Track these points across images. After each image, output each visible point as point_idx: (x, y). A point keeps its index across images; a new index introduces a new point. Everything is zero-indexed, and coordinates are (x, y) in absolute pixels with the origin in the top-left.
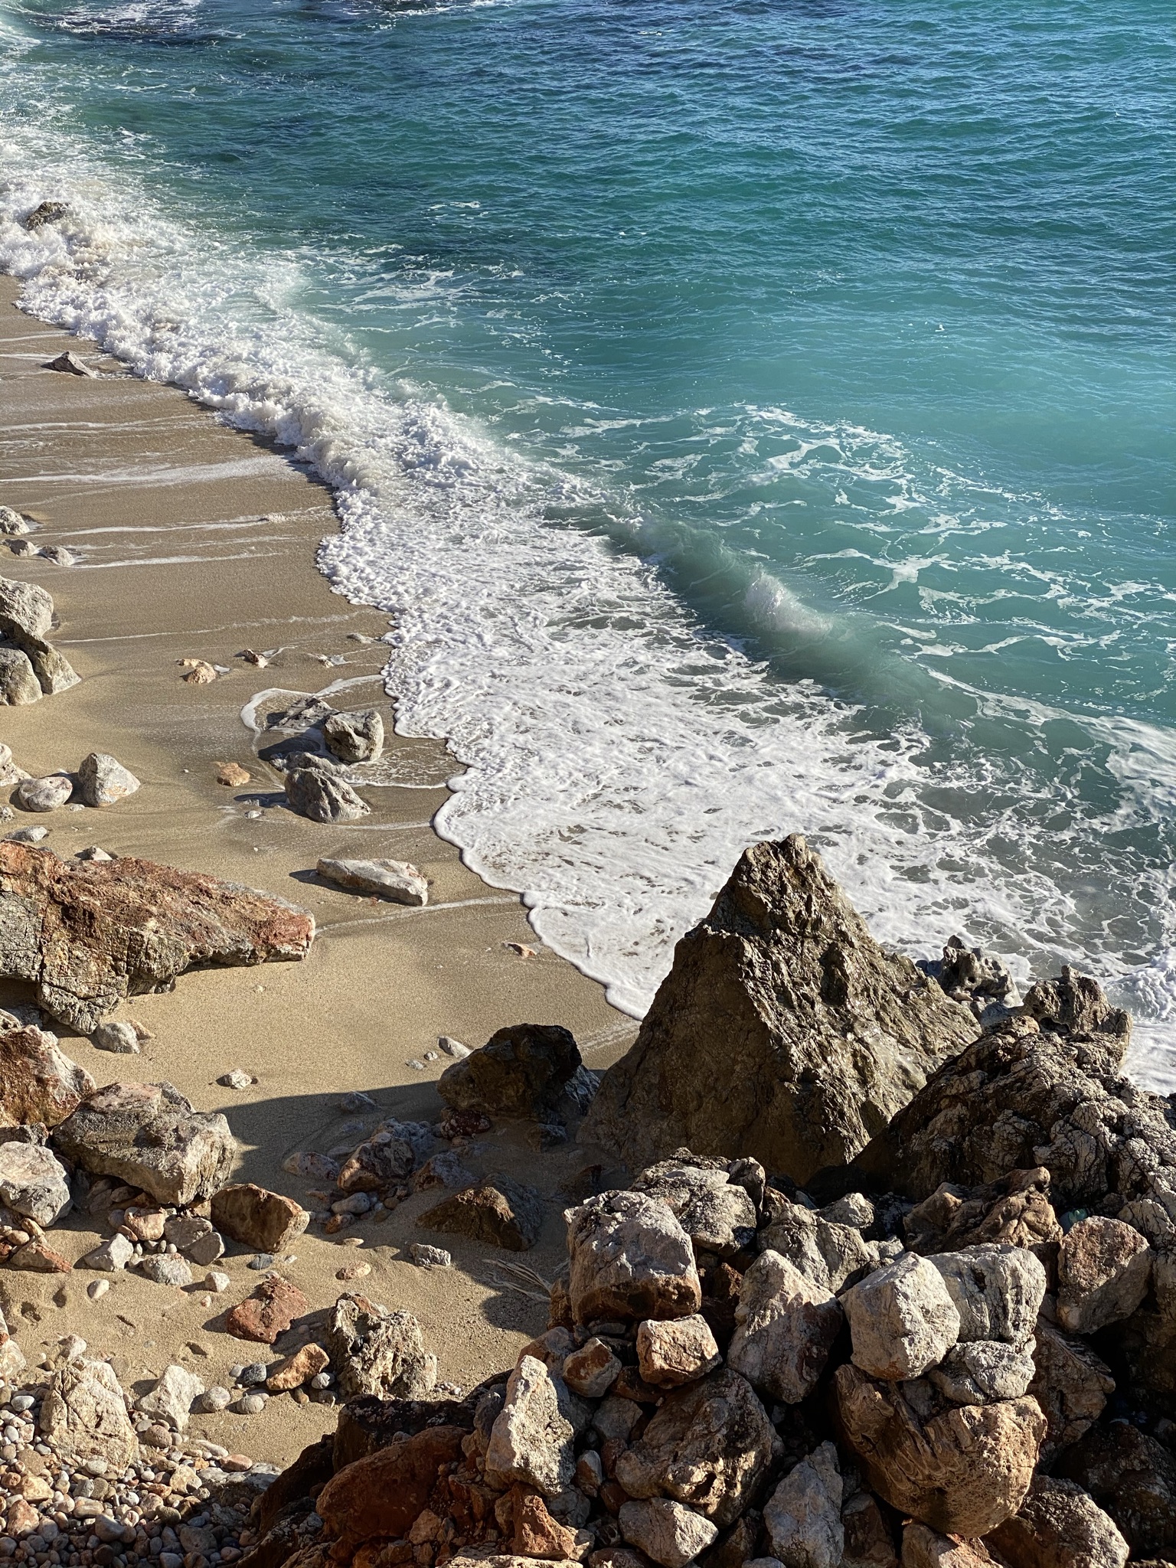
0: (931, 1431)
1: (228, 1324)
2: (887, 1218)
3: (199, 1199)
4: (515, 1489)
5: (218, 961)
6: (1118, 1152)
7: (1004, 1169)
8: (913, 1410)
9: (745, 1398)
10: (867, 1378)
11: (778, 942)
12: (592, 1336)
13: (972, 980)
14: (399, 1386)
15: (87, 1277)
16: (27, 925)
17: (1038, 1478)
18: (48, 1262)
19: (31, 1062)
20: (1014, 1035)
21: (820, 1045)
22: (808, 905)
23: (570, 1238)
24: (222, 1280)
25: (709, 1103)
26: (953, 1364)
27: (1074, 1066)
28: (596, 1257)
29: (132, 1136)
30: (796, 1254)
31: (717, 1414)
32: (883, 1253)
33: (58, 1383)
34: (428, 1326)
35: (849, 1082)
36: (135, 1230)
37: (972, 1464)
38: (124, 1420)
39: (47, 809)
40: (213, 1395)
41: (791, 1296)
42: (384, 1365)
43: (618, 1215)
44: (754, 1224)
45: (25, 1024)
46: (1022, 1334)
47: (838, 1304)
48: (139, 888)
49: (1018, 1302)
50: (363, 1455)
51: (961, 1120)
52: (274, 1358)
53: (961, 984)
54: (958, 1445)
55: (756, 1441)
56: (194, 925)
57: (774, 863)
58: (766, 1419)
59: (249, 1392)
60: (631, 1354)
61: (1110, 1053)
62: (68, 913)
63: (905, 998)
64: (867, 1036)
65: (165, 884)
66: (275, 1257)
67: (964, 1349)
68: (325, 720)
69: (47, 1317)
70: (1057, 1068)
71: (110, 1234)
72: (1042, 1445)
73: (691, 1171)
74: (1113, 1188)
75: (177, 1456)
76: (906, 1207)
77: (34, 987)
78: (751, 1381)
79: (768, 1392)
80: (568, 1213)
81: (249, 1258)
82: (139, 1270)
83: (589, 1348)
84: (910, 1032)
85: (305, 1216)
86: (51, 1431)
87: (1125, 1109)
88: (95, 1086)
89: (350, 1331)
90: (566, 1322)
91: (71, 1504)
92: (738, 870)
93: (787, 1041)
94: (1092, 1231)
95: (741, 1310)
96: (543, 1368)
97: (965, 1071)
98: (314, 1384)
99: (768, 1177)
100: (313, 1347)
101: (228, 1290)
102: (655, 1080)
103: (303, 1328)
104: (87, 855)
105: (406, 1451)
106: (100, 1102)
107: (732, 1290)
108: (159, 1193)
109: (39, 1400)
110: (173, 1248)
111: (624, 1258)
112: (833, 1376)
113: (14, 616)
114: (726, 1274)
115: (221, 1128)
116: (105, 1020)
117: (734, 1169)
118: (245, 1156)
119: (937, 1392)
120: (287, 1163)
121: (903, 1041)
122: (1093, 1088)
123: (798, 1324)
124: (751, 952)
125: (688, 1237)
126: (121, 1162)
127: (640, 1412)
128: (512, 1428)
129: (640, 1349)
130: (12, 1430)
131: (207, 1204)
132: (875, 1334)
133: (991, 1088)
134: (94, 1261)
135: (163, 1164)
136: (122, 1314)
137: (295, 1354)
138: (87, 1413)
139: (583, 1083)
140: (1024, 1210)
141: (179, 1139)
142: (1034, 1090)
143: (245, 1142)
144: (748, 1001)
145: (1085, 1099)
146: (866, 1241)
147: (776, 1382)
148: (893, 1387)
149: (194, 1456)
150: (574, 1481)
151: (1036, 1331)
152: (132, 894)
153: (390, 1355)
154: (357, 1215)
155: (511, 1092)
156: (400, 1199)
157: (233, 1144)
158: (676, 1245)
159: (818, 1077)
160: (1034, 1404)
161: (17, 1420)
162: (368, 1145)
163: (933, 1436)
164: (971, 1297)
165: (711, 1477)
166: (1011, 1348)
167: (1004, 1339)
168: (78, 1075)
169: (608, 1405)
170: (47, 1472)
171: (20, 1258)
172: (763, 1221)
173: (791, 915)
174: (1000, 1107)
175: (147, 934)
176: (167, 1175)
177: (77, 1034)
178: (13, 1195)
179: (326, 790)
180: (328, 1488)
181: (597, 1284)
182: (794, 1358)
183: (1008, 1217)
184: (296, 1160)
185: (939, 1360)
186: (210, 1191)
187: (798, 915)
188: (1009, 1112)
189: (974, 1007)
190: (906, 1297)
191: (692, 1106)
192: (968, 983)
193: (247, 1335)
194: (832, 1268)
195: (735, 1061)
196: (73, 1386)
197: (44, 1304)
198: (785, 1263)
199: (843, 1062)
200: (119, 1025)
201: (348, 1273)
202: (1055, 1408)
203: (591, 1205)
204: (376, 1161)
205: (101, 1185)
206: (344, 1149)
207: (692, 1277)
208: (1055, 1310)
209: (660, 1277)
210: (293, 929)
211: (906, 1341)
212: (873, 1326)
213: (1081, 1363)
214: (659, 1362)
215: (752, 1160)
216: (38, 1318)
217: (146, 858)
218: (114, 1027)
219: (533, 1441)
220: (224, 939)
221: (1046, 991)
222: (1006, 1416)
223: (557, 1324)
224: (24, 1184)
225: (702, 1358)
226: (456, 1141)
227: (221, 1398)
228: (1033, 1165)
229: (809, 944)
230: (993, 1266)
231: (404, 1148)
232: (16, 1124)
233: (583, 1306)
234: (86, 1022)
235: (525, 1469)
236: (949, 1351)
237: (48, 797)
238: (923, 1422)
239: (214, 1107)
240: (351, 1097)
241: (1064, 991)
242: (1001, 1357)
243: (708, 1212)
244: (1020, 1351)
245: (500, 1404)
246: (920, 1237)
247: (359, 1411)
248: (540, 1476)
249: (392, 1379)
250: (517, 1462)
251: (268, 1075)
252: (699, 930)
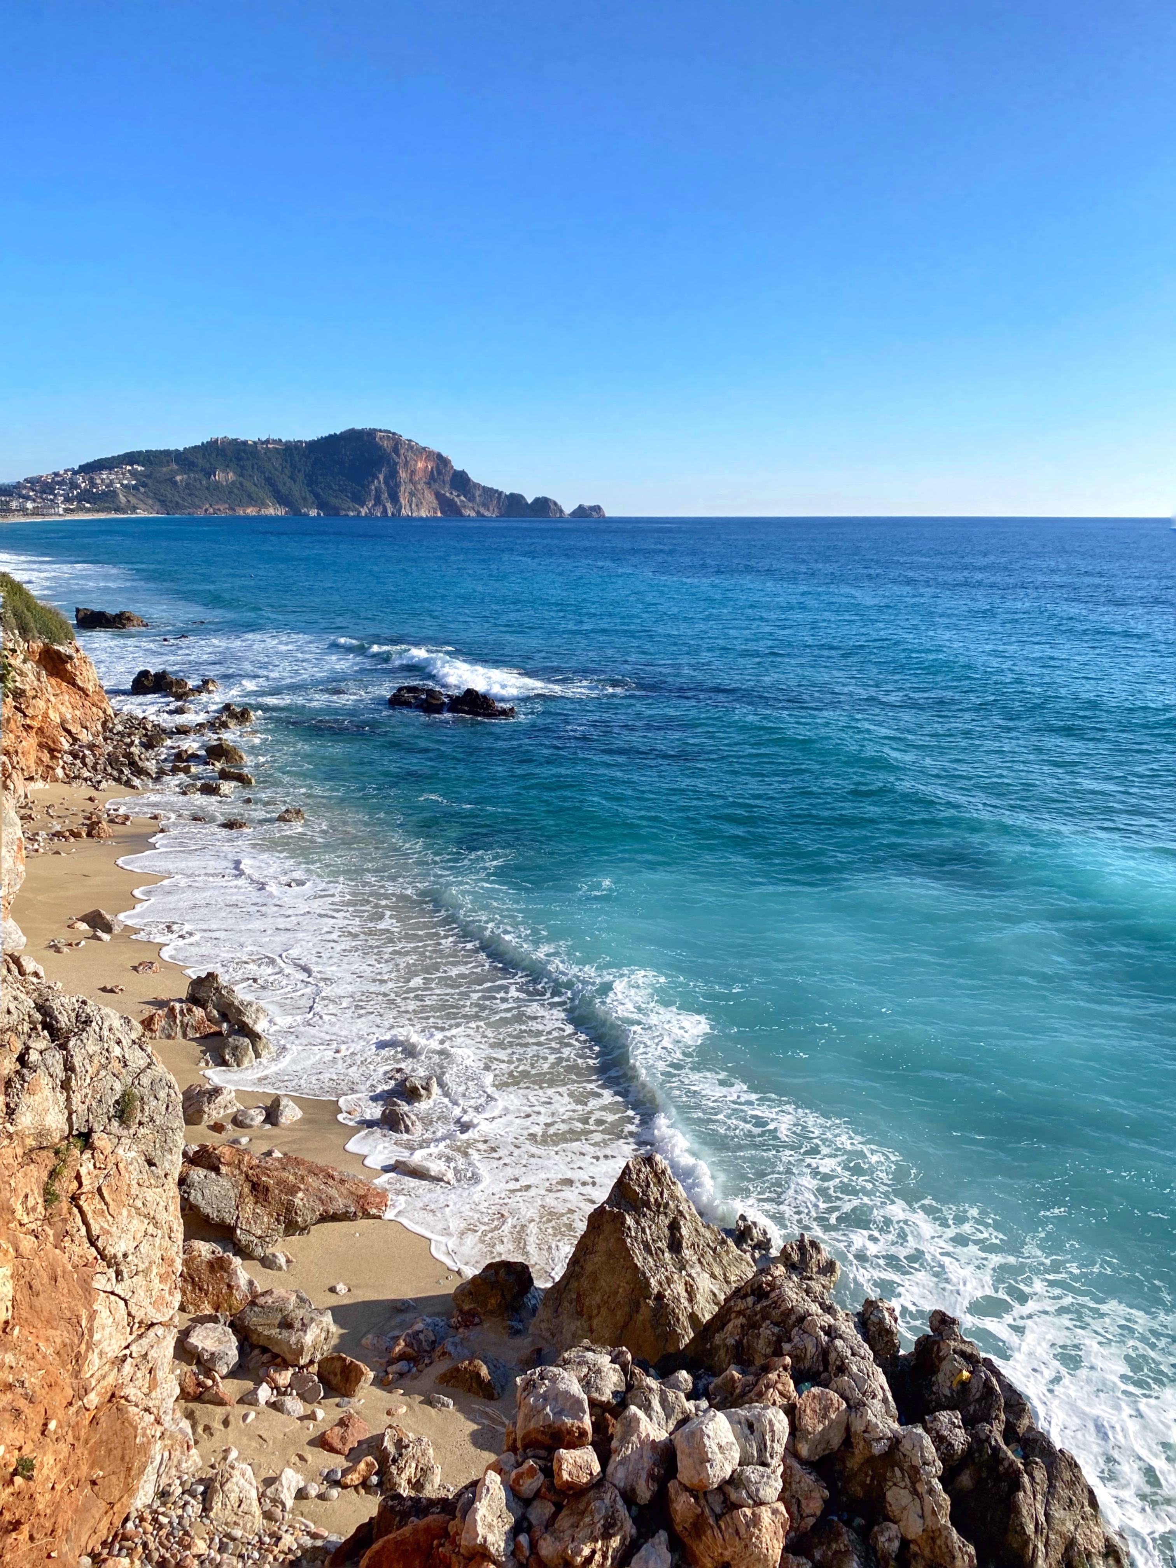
0: (722, 1524)
1: (322, 1442)
2: (700, 1386)
3: (312, 1362)
4: (478, 1558)
5: (335, 1218)
6: (828, 1347)
7: (766, 1356)
8: (712, 1510)
9: (615, 1500)
10: (686, 1489)
11: (645, 1215)
12: (528, 1458)
13: (752, 1240)
14: (418, 1486)
15: (242, 1409)
16: (232, 1194)
17: (785, 1555)
18: (222, 1399)
19: (225, 1275)
20: (772, 1276)
21: (667, 1278)
22: (662, 1194)
23: (518, 1395)
24: (320, 1414)
25: (604, 1311)
26: (735, 1481)
27: (804, 1294)
28: (532, 1408)
29: (277, 1322)
30: (647, 1408)
31: (599, 1510)
32: (697, 1408)
33: (219, 1477)
34: (437, 1447)
35: (682, 1300)
36: (274, 1380)
37: (746, 1546)
38: (255, 1503)
39: (250, 1126)
40: (309, 1488)
41: (643, 1436)
42: (410, 1471)
43: (546, 1382)
44: (624, 1389)
45: (225, 1252)
46: (775, 1462)
47: (671, 1440)
48: (295, 1174)
49: (773, 1441)
50: (390, 1532)
51: (742, 1326)
52: (346, 1464)
53: (746, 1242)
54: (737, 1532)
55: (621, 1528)
56: (323, 1196)
57: (643, 1169)
58: (627, 1514)
59: (330, 1487)
60: (549, 1471)
61: (824, 1287)
62: (255, 1187)
63: (714, 1250)
64: (693, 1272)
65: (310, 1172)
66: (352, 1400)
67: (742, 1471)
68: (406, 1080)
69: (217, 1434)
70: (795, 1296)
71: (258, 1384)
72: (787, 1534)
73: (589, 1355)
74: (826, 1369)
75: (284, 1528)
76: (711, 1379)
77: (231, 1230)
78: (619, 1490)
79: (629, 1496)
80: (518, 1379)
81: (337, 1400)
82: (275, 1406)
83: (526, 1466)
84: (717, 1271)
85: (371, 1375)
86: (211, 1509)
87: (832, 1321)
88: (259, 1290)
89: (392, 1450)
90: (513, 1449)
91: (218, 1558)
92: (624, 1173)
93: (648, 1274)
94: (814, 1396)
95: (614, 1444)
96: (498, 1479)
97: (744, 1297)
98: (368, 1483)
99: (633, 1359)
100: (370, 1459)
101: (323, 1420)
102: (574, 1296)
103: (365, 1446)
104: (269, 1153)
105: (415, 1531)
106: (261, 1301)
107: (610, 1431)
108: (289, 1357)
109: (207, 1488)
110: (294, 1392)
111: (548, 1409)
112: (667, 1488)
113: (245, 1019)
114: (606, 1420)
115: (328, 1319)
116: (269, 1251)
117: (614, 1354)
118: (342, 1336)
119: (726, 1498)
120: (364, 1341)
121: (713, 1276)
122: (815, 1308)
123: (647, 1453)
124: (629, 1221)
125: (585, 1397)
126: (269, 1338)
127: (553, 1509)
128: (478, 1518)
129: (555, 1467)
130: (189, 1507)
131: (316, 1365)
132: (691, 1461)
133: (758, 1307)
134: (248, 1399)
135: (293, 1340)
136: (260, 1433)
137: (359, 1462)
138: (233, 1497)
139: (534, 1297)
140: (776, 1382)
141: (303, 1325)
142: (782, 1309)
143: (342, 1327)
144: (627, 1250)
145: (810, 1315)
146: (688, 1400)
147: (633, 1490)
148: (701, 1495)
149: (294, 1528)
150: (513, 1553)
151: (783, 1460)
152: (291, 1177)
153: (414, 1465)
154: (401, 1375)
155: (493, 1301)
156: (426, 1365)
157: (333, 1328)
158: (579, 1402)
159: (665, 1296)
160: (781, 1507)
161: (193, 1501)
162: (410, 1331)
163: (723, 1527)
164: (746, 1438)
165: (594, 1552)
166: (769, 1471)
167: (765, 1464)
168: (251, 1283)
169: (535, 1503)
170: (206, 1536)
171: (206, 1397)
172: (629, 1387)
173: (652, 1200)
174: (764, 1319)
175: (297, 1201)
176: (294, 1347)
177: (254, 1259)
178: (206, 1356)
179: (403, 1119)
180: (368, 1554)
181: (532, 1425)
182: (644, 1475)
183: (768, 1387)
184: (369, 1340)
185: (727, 1478)
186: (319, 1357)
187: (656, 1200)
188: (768, 1322)
189: (753, 1256)
190: (709, 1437)
191: (595, 1312)
192: (750, 1242)
193: (332, 1450)
194: (668, 1417)
195: (619, 1286)
196: (228, 1480)
197: (217, 1425)
198: (641, 1414)
199: (679, 1288)
200: (277, 1254)
201: (393, 1411)
202: (794, 1509)
203: (531, 1375)
204: (414, 1342)
205: (257, 1352)
206: (396, 1333)
207: (587, 1422)
208: (794, 1445)
209: (568, 1421)
210: (378, 1200)
211: (708, 1465)
212: (690, 1455)
213: (807, 1480)
214: (566, 1476)
215: (624, 1348)
216: (212, 1435)
217: (301, 1156)
218: (274, 1255)
219: (490, 1526)
220: (339, 1205)
221: (792, 1248)
222: (765, 1514)
223: (508, 1450)
224: (213, 1349)
225: (591, 1474)
226: (461, 1330)
227: (314, 1490)
228: (781, 1355)
229: (662, 1217)
230: (759, 1417)
231: (431, 1334)
232: (213, 1312)
233: (523, 1438)
234: (259, 1252)
235: (484, 1546)
236: (734, 1472)
237: (252, 1120)
238: (718, 1518)
239: (326, 1306)
240: (404, 1302)
241: (802, 1248)
242: (763, 1476)
243: (598, 1381)
244: (773, 1472)
245: (472, 1502)
246: (718, 1398)
247: (390, 1503)
248: (493, 1550)
249: (414, 1481)
250: (480, 1540)
251: (358, 1287)
252: (602, 1207)
